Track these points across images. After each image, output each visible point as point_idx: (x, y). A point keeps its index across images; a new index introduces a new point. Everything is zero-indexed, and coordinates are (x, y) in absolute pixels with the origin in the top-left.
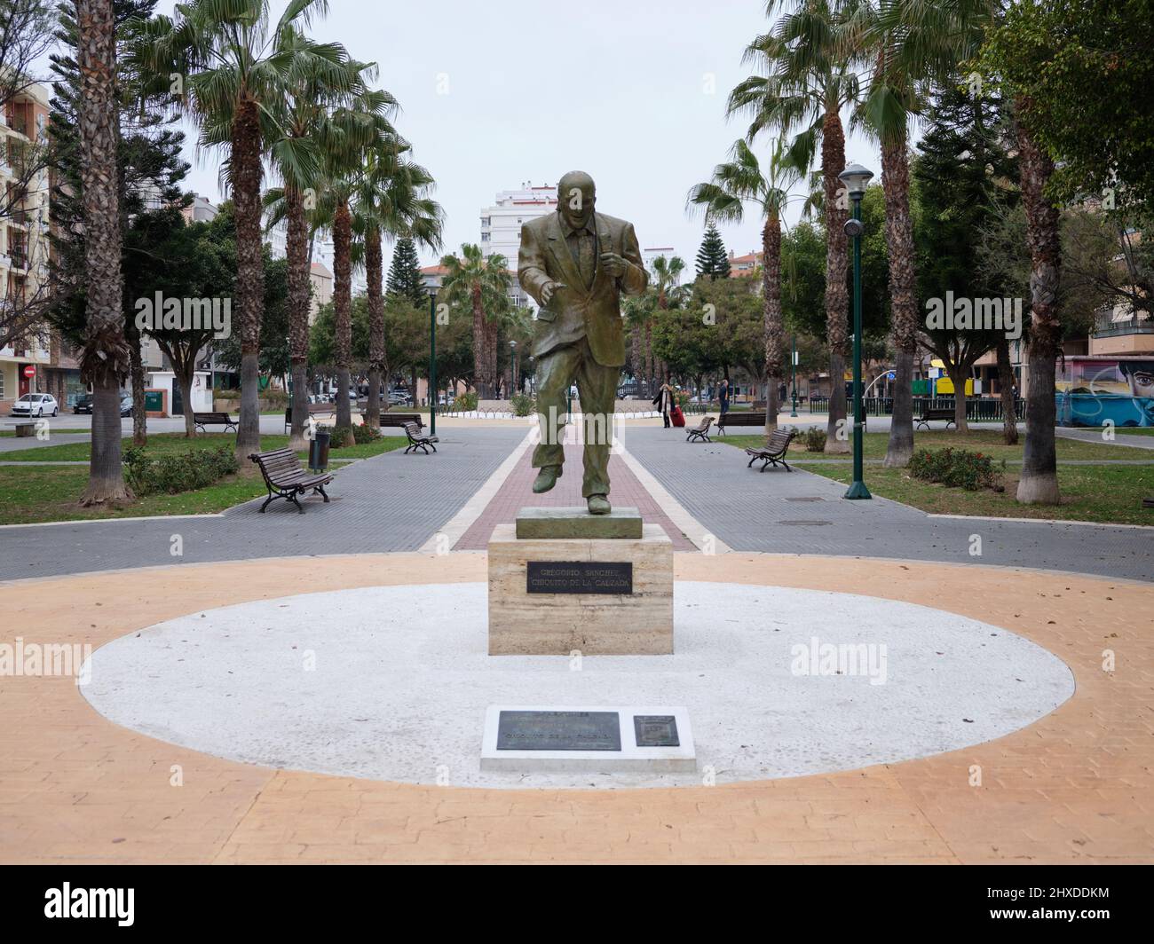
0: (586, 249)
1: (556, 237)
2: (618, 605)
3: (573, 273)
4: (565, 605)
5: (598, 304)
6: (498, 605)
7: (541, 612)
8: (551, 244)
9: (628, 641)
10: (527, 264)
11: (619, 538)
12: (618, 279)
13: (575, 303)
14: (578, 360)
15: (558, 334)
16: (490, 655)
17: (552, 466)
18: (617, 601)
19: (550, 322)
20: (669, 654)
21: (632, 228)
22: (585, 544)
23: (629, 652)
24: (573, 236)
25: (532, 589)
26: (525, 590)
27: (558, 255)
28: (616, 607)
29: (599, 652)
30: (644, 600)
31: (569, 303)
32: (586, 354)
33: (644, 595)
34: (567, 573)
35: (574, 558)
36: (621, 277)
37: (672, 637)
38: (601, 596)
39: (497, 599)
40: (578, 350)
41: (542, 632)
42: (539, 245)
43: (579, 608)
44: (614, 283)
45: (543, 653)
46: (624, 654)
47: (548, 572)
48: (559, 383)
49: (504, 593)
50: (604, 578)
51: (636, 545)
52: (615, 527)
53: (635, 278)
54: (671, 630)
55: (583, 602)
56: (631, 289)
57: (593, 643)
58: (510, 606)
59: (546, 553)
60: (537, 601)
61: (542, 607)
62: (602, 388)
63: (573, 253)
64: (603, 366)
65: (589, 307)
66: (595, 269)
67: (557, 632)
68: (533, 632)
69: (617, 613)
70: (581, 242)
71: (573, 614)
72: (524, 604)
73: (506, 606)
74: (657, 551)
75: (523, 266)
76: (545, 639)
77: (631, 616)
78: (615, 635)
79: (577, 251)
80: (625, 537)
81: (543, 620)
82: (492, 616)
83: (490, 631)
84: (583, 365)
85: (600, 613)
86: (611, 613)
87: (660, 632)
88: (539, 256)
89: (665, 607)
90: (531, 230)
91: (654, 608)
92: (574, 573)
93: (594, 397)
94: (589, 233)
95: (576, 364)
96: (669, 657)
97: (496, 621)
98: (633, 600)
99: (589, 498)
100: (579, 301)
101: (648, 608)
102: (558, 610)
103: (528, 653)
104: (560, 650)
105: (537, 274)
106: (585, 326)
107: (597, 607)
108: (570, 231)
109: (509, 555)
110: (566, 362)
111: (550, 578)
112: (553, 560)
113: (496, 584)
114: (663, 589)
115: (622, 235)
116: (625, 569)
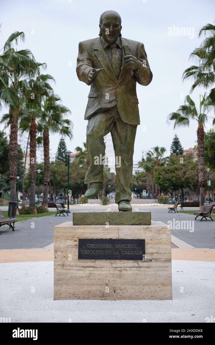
0: (116, 55)
1: (99, 49)
2: (136, 267)
3: (109, 69)
4: (103, 267)
5: (123, 87)
6: (60, 267)
7: (87, 271)
8: (95, 53)
9: (144, 291)
10: (81, 63)
11: (136, 225)
12: (135, 71)
13: (110, 87)
14: (112, 120)
15: (99, 104)
16: (54, 300)
17: (96, 182)
18: (136, 264)
19: (95, 98)
20: (169, 299)
21: (143, 46)
22: (115, 228)
23: (144, 298)
24: (108, 48)
25: (81, 257)
26: (77, 257)
27: (100, 59)
28: (135, 269)
29: (124, 298)
30: (153, 264)
31: (106, 87)
32: (117, 117)
33: (153, 260)
34: (104, 246)
35: (108, 237)
36: (137, 70)
37: (171, 289)
38: (125, 261)
39: (59, 263)
40: (112, 114)
41: (88, 285)
42: (88, 53)
43: (111, 269)
44: (132, 73)
45: (88, 298)
46: (140, 299)
47: (92, 246)
48: (100, 130)
49: (64, 259)
50: (127, 250)
51: (147, 228)
52: (134, 218)
53: (145, 72)
54: (170, 284)
55: (114, 265)
56: (143, 79)
57: (120, 292)
58: (68, 268)
59: (91, 233)
60: (84, 264)
61: (88, 269)
62: (126, 137)
63: (109, 57)
64: (127, 124)
65: (118, 89)
66: (121, 67)
67: (97, 285)
68: (82, 285)
69: (136, 272)
70: (113, 51)
71: (108, 273)
72: (76, 266)
73: (65, 268)
74: (160, 232)
75: (79, 65)
76: (89, 289)
77: (145, 274)
78: (134, 287)
79: (110, 57)
80: (140, 224)
81: (89, 276)
82: (56, 274)
83: (55, 284)
84: (114, 124)
85: (124, 272)
86: (132, 272)
87: (163, 285)
88: (88, 59)
89: (167, 269)
90: (84, 45)
91: (159, 269)
92: (108, 246)
93: (121, 143)
94: (118, 47)
95: (110, 122)
96: (170, 301)
97: (58, 277)
98: (145, 264)
99: (118, 203)
100: (112, 85)
101: (155, 269)
102: (97, 270)
103: (79, 298)
104: (99, 297)
105: (86, 67)
106: (116, 100)
107: (123, 269)
108: (107, 44)
109: (68, 235)
110: (104, 120)
111: (93, 249)
112: (95, 238)
113: (59, 253)
114: (164, 257)
115: (137, 48)
116: (141, 244)
